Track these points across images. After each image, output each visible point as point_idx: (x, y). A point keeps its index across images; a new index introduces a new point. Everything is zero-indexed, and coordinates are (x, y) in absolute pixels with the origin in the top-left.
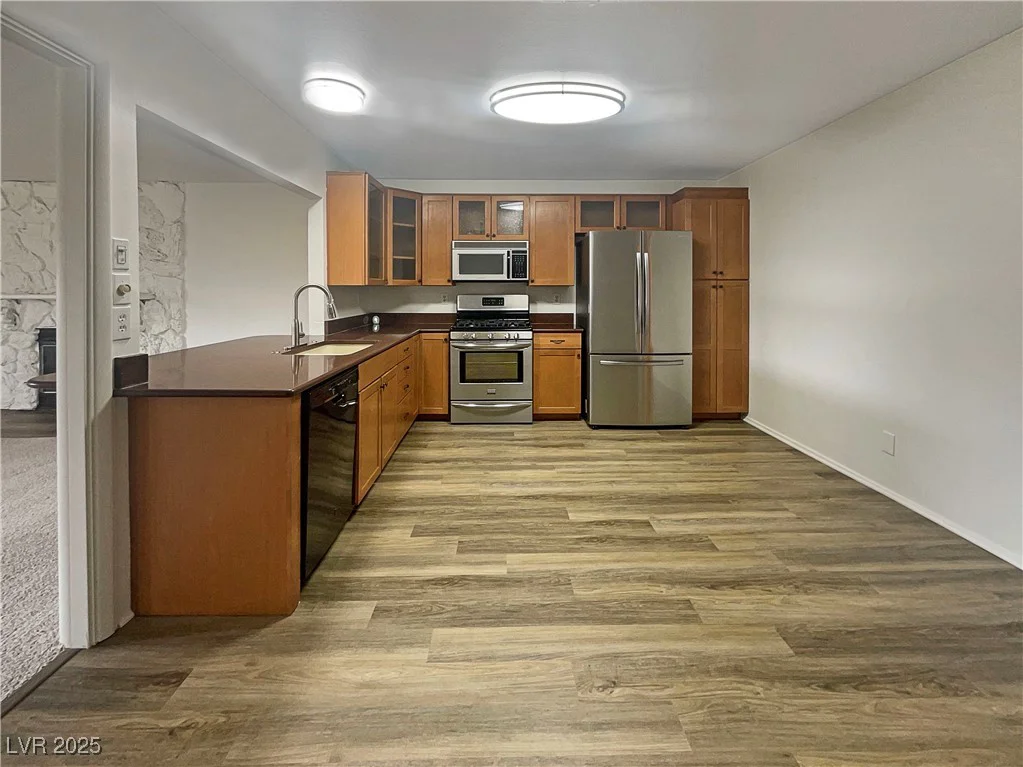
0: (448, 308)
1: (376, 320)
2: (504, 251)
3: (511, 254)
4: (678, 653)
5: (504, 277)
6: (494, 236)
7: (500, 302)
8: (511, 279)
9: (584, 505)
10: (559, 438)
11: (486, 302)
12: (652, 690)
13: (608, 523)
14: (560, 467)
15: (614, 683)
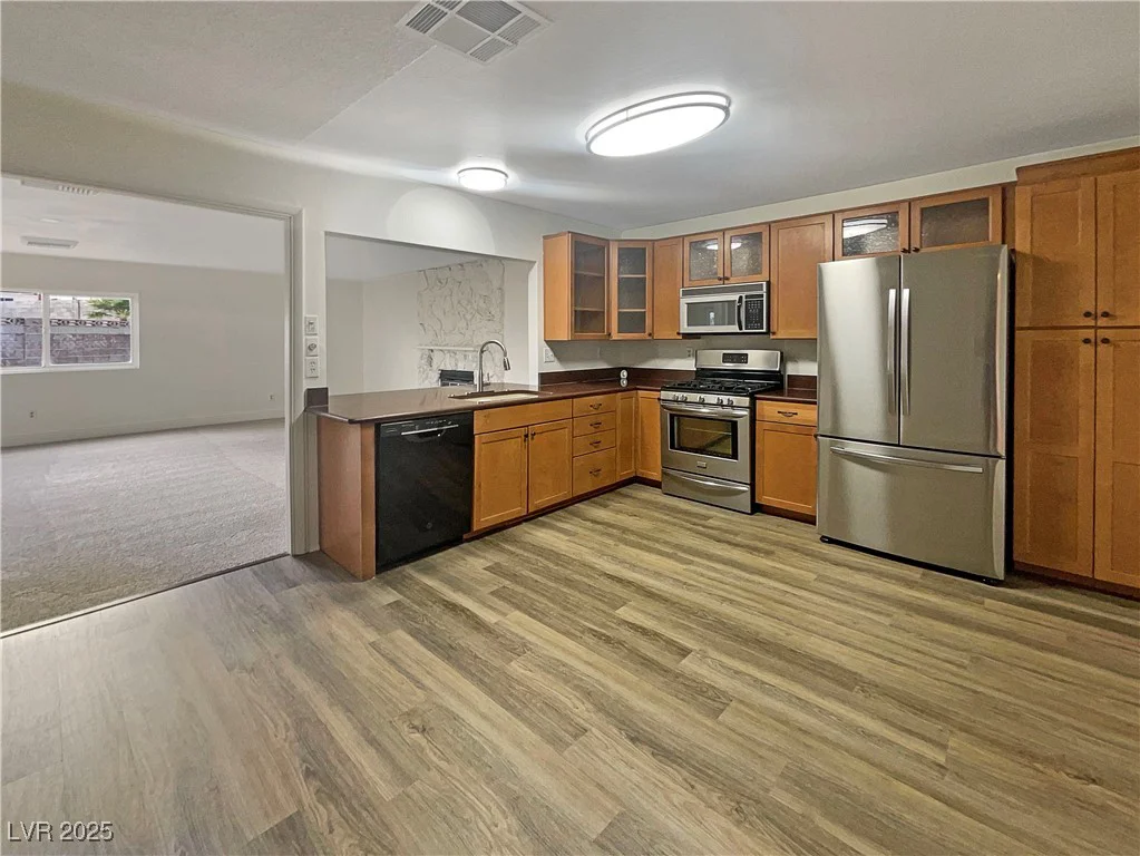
0: (688, 365)
1: (624, 374)
2: (735, 297)
3: (744, 300)
4: (496, 749)
5: (735, 329)
6: (728, 279)
7: (743, 358)
8: (744, 330)
9: (651, 606)
10: (756, 538)
11: (726, 358)
12: (435, 754)
13: (644, 631)
14: (698, 565)
15: (424, 730)
